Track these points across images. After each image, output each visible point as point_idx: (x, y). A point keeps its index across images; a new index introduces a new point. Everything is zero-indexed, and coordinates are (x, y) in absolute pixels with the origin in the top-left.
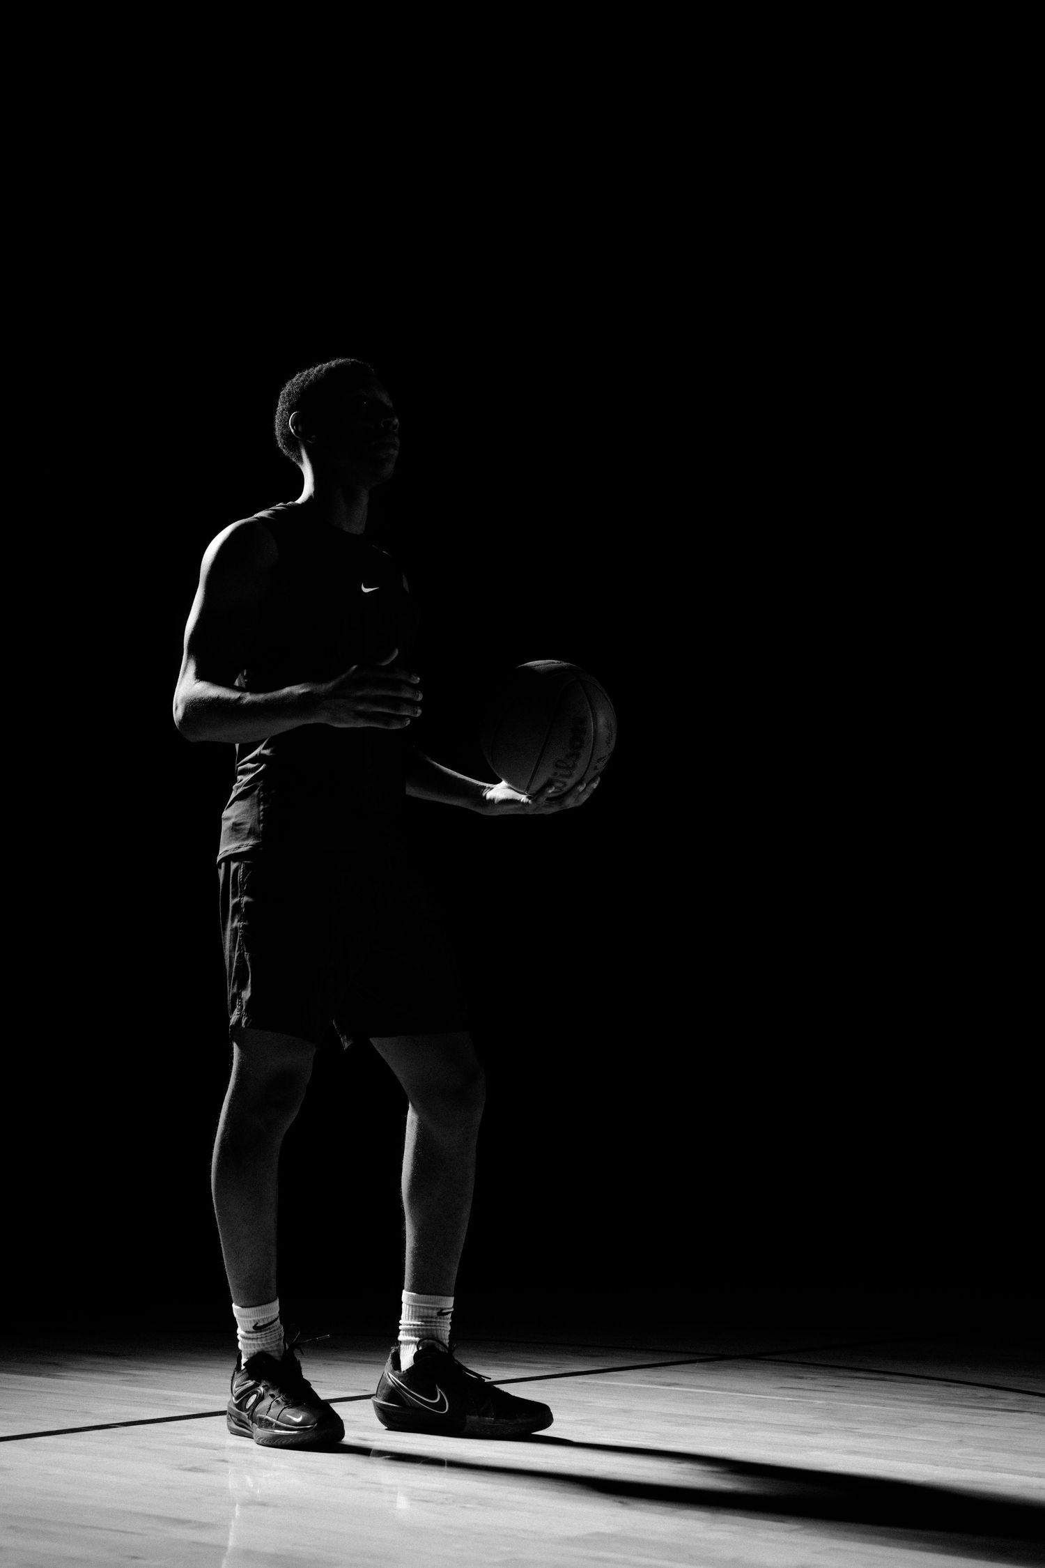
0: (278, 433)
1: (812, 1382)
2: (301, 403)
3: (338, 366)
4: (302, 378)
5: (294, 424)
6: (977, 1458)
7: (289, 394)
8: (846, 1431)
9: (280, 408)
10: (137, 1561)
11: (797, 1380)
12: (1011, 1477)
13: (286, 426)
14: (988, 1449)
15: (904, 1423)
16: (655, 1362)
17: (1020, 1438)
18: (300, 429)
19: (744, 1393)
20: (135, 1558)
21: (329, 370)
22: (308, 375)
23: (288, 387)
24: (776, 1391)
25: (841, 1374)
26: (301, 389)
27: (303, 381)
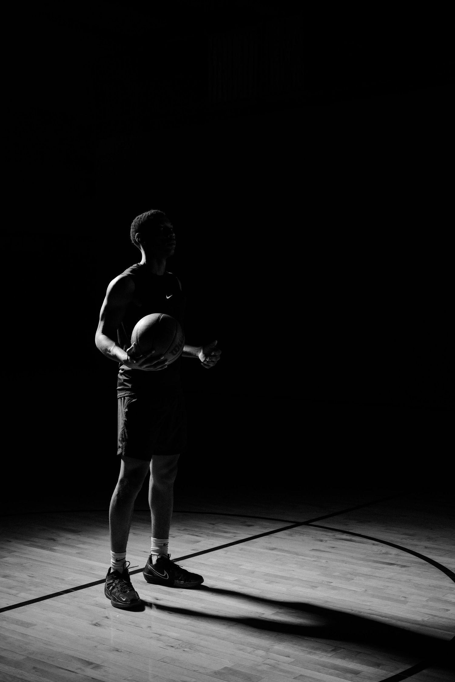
2: (139, 229)
5: (137, 238)
7: (135, 225)
9: (132, 231)
13: (135, 238)
18: (140, 239)
26: (139, 224)
27: (139, 221)
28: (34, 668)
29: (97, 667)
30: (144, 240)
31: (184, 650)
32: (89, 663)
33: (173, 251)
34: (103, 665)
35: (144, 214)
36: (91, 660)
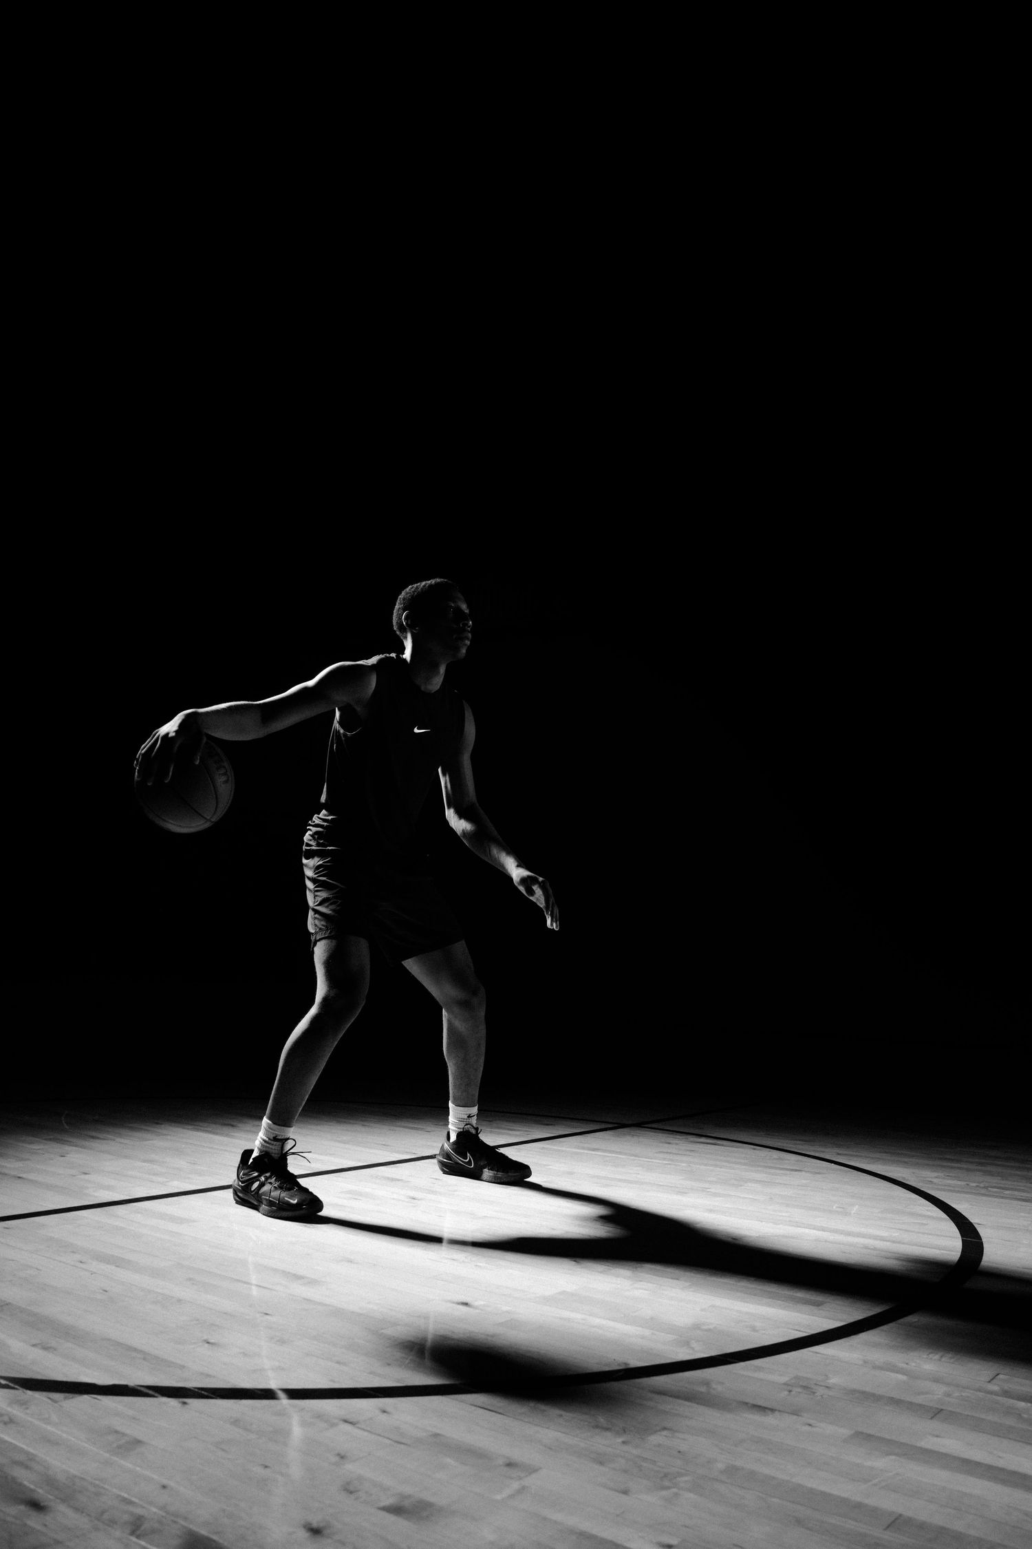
0: (394, 623)
1: (677, 1147)
2: (410, 605)
3: (437, 584)
4: (413, 590)
5: (406, 619)
6: (784, 1214)
7: (404, 599)
8: (703, 1191)
9: (397, 607)
10: (268, 1317)
11: (667, 1145)
12: (807, 1231)
13: (400, 618)
14: (788, 1205)
15: (736, 1183)
16: (582, 1130)
17: (805, 1195)
18: (409, 623)
19: (639, 1157)
20: (267, 1314)
21: (431, 586)
22: (417, 588)
23: (403, 593)
24: (657, 1155)
25: (692, 1139)
26: (412, 596)
27: (414, 592)
28: (190, 1279)
29: (312, 1282)
30: (415, 623)
31: (477, 1266)
32: (297, 1277)
33: (464, 651)
34: (323, 1280)
35: (424, 583)
36: (301, 1272)
